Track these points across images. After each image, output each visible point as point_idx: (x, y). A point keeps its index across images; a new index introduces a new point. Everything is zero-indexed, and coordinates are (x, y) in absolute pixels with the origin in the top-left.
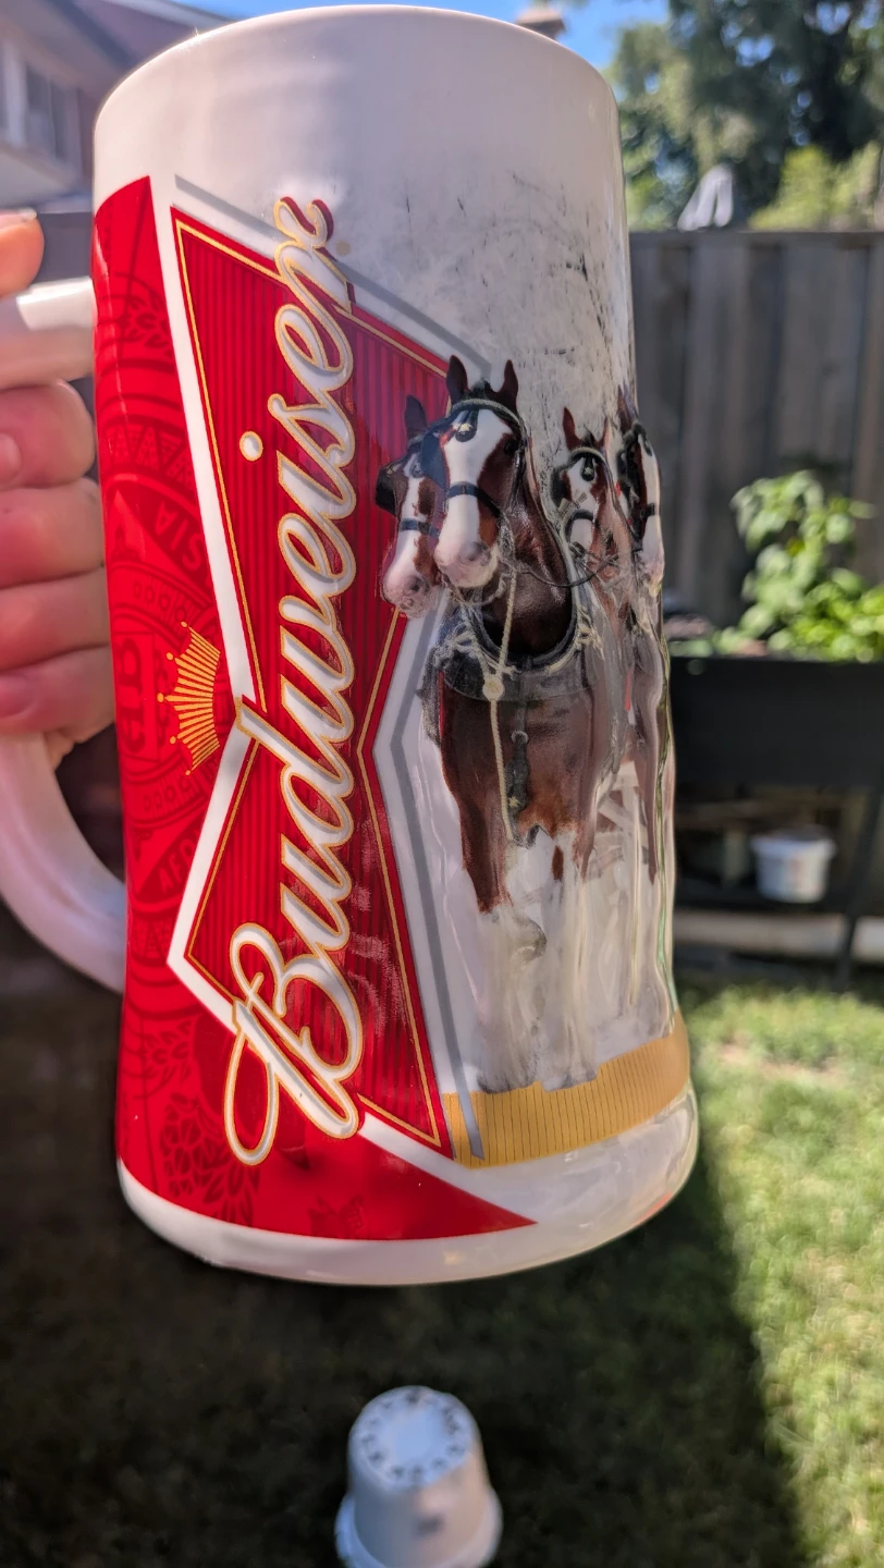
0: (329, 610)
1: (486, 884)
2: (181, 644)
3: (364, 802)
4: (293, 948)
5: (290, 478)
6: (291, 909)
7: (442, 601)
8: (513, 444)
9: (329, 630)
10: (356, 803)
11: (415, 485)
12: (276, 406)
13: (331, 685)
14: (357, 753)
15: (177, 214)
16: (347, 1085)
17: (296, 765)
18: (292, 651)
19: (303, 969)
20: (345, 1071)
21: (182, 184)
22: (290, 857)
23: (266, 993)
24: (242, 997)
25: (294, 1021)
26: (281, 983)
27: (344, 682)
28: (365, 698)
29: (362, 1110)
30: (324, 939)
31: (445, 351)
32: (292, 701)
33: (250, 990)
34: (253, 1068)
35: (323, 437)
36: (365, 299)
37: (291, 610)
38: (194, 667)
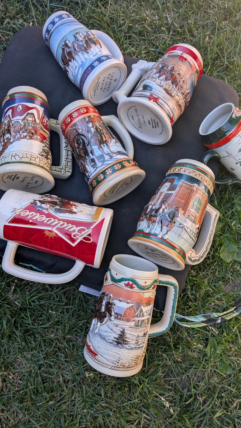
0: (46, 218)
1: (75, 213)
2: (45, 234)
3: (64, 221)
4: (74, 231)
5: (35, 218)
6: (71, 230)
7: (49, 209)
8: (40, 201)
9: (48, 219)
10: (63, 221)
11: (39, 208)
12: (28, 218)
13: (53, 220)
14: (59, 220)
15: (9, 223)
17: (58, 226)
18: (49, 223)
19: (76, 231)
20: (86, 229)
21: (6, 221)
22: (66, 229)
23: (78, 235)
24: (78, 238)
25: (81, 233)
26: (77, 233)
27: (53, 219)
28: (55, 218)
29: (90, 228)
30: (74, 228)
31: (30, 204)
32: (53, 224)
34: (84, 238)
35: (32, 214)
36: (23, 208)
37: (45, 222)
38: (47, 233)
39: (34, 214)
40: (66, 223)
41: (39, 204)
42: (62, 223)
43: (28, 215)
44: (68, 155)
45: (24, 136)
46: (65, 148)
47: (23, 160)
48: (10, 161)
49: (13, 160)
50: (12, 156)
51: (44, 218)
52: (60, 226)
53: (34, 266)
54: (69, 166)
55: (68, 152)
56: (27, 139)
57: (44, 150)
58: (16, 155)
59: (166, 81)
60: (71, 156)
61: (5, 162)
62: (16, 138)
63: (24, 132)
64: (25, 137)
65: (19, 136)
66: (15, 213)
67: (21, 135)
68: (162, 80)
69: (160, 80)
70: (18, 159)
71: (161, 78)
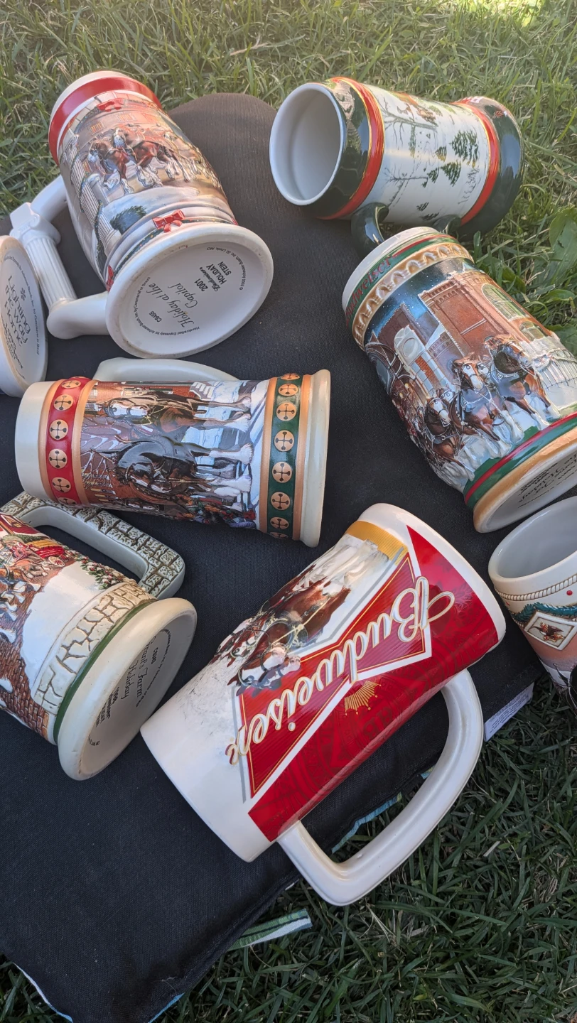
0: (313, 677)
1: (344, 594)
2: (351, 712)
3: (349, 634)
4: (396, 625)
5: (292, 710)
6: (387, 632)
7: (291, 654)
9: (317, 675)
10: (351, 637)
11: (271, 680)
12: (278, 727)
13: (329, 663)
14: (339, 645)
15: (253, 795)
16: (414, 587)
17: (355, 658)
18: (330, 679)
19: (399, 619)
20: (411, 590)
21: (244, 799)
22: (376, 642)
23: (412, 623)
24: (419, 628)
25: (412, 611)
26: (406, 621)
28: (325, 653)
29: (416, 580)
30: (387, 619)
31: (237, 699)
33: (415, 627)
35: (277, 709)
36: (240, 725)
37: (321, 687)
38: (352, 704)
39: (279, 702)
40: (360, 634)
41: (256, 673)
42: (351, 644)
43: (272, 723)
44: (126, 535)
45: (23, 594)
46: (104, 529)
47: (97, 637)
48: (70, 677)
49: (76, 664)
50: (61, 662)
51: (309, 683)
52: (358, 654)
53: (364, 815)
54: (159, 549)
55: (118, 530)
56: (39, 591)
57: (94, 572)
58: (68, 648)
59: (147, 169)
60: (134, 530)
61: (62, 693)
62: (14, 617)
63: (12, 587)
64: (29, 593)
65: (14, 607)
66: (240, 756)
67: (15, 601)
68: (137, 174)
69: (133, 177)
70: (85, 651)
71: (130, 172)
